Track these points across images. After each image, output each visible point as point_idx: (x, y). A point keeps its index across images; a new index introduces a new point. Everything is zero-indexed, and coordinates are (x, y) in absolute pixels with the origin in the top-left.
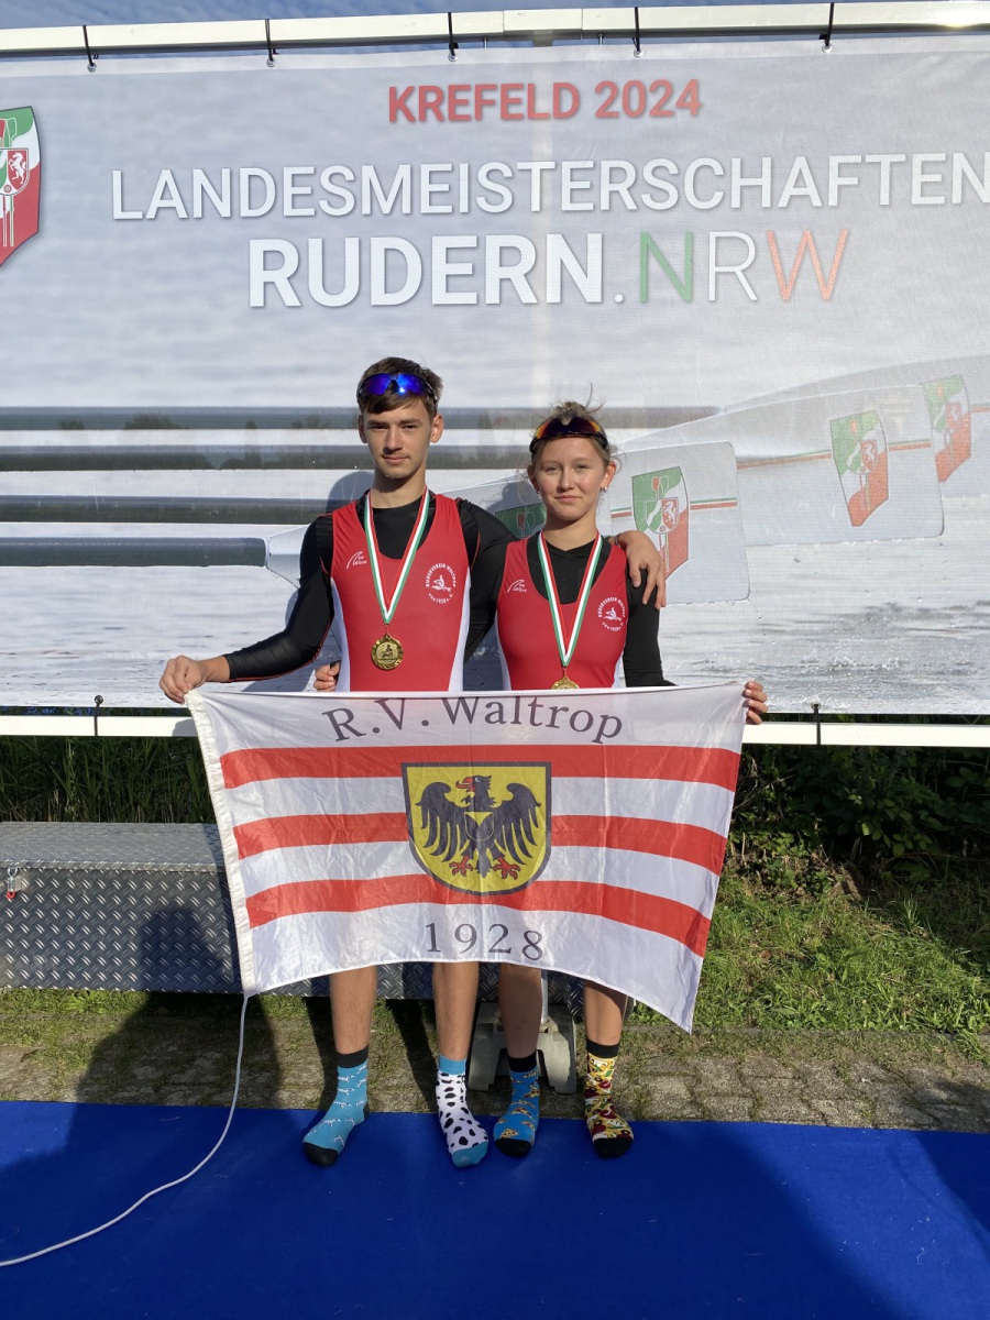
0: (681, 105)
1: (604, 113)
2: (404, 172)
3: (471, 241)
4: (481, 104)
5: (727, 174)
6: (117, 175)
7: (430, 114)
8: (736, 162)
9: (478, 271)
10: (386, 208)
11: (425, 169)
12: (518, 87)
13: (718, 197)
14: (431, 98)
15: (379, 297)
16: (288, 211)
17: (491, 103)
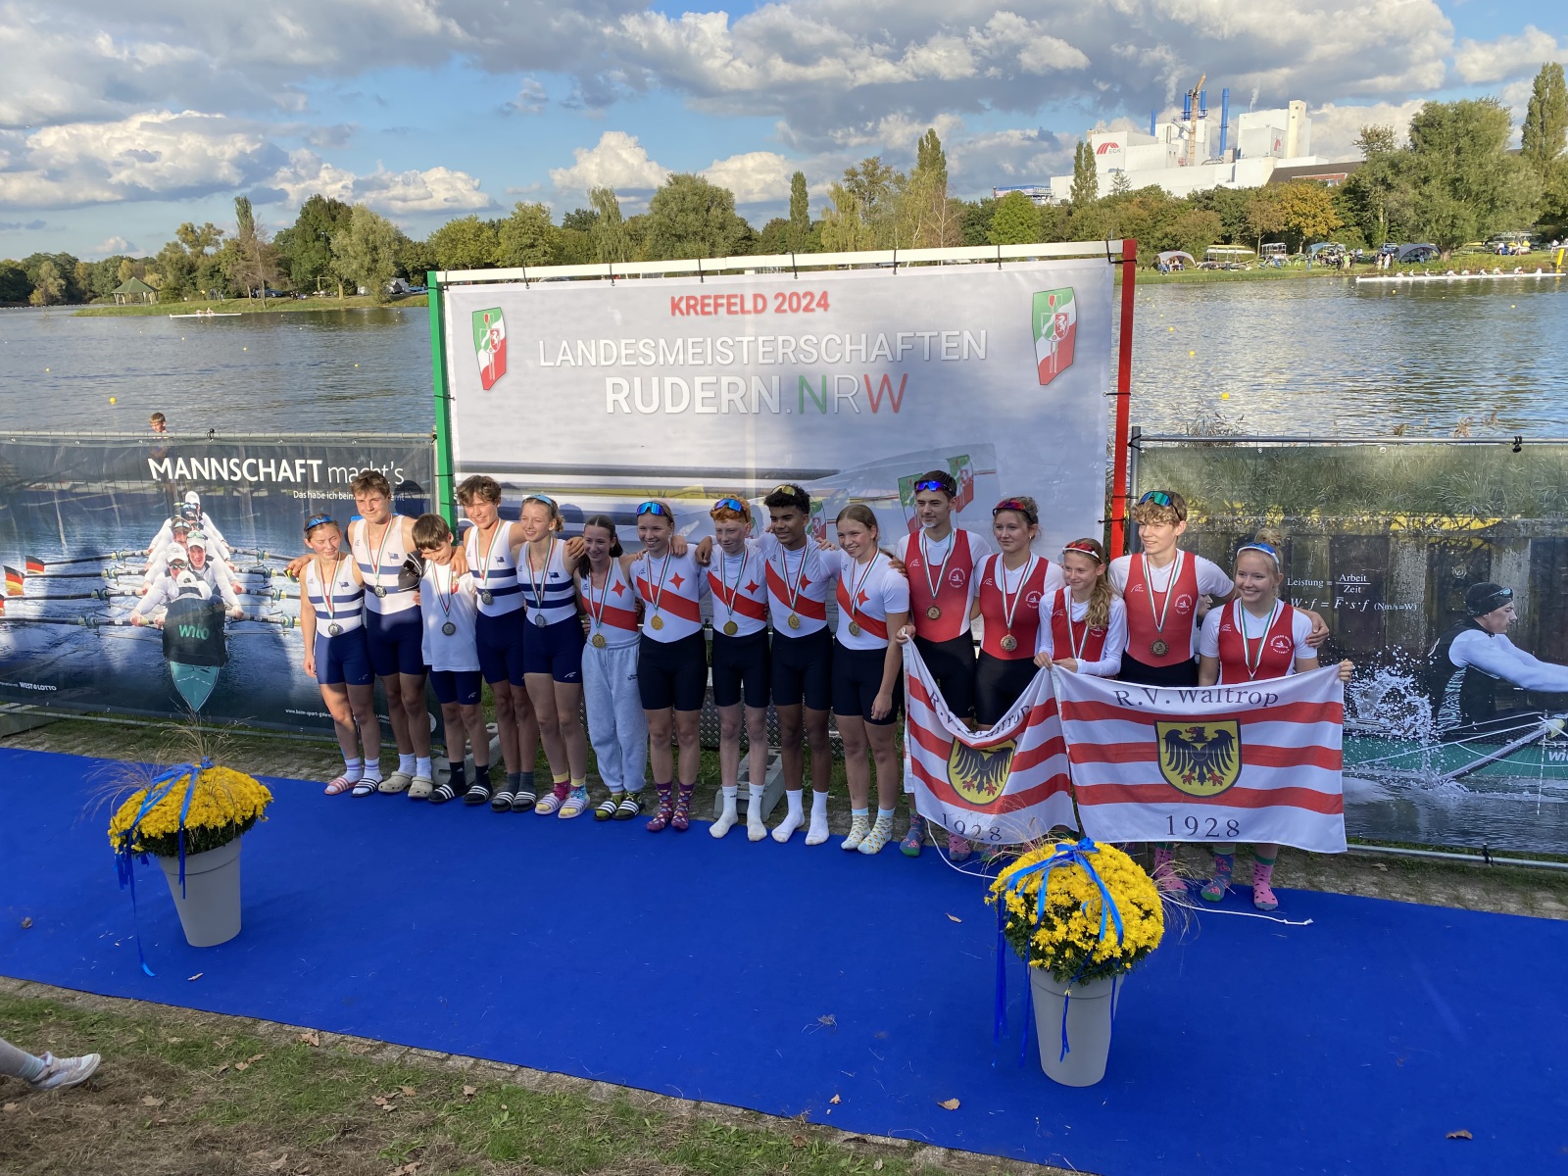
0: (819, 305)
1: (778, 310)
2: (679, 342)
3: (713, 379)
4: (717, 306)
5: (842, 343)
6: (541, 343)
7: (692, 311)
8: (848, 336)
9: (717, 395)
10: (671, 360)
11: (690, 341)
12: (735, 296)
13: (839, 355)
14: (692, 302)
15: (669, 409)
16: (624, 362)
17: (722, 305)
